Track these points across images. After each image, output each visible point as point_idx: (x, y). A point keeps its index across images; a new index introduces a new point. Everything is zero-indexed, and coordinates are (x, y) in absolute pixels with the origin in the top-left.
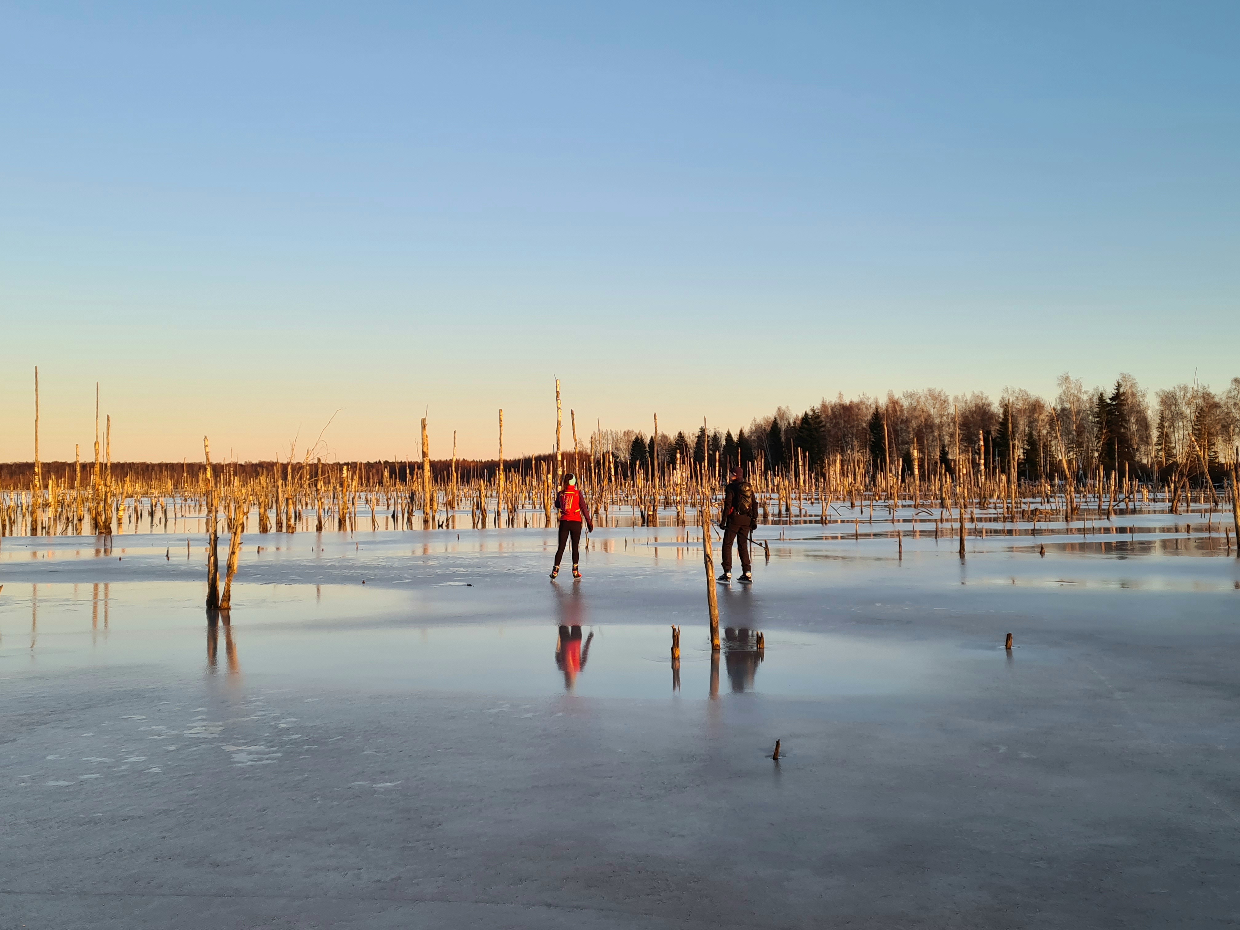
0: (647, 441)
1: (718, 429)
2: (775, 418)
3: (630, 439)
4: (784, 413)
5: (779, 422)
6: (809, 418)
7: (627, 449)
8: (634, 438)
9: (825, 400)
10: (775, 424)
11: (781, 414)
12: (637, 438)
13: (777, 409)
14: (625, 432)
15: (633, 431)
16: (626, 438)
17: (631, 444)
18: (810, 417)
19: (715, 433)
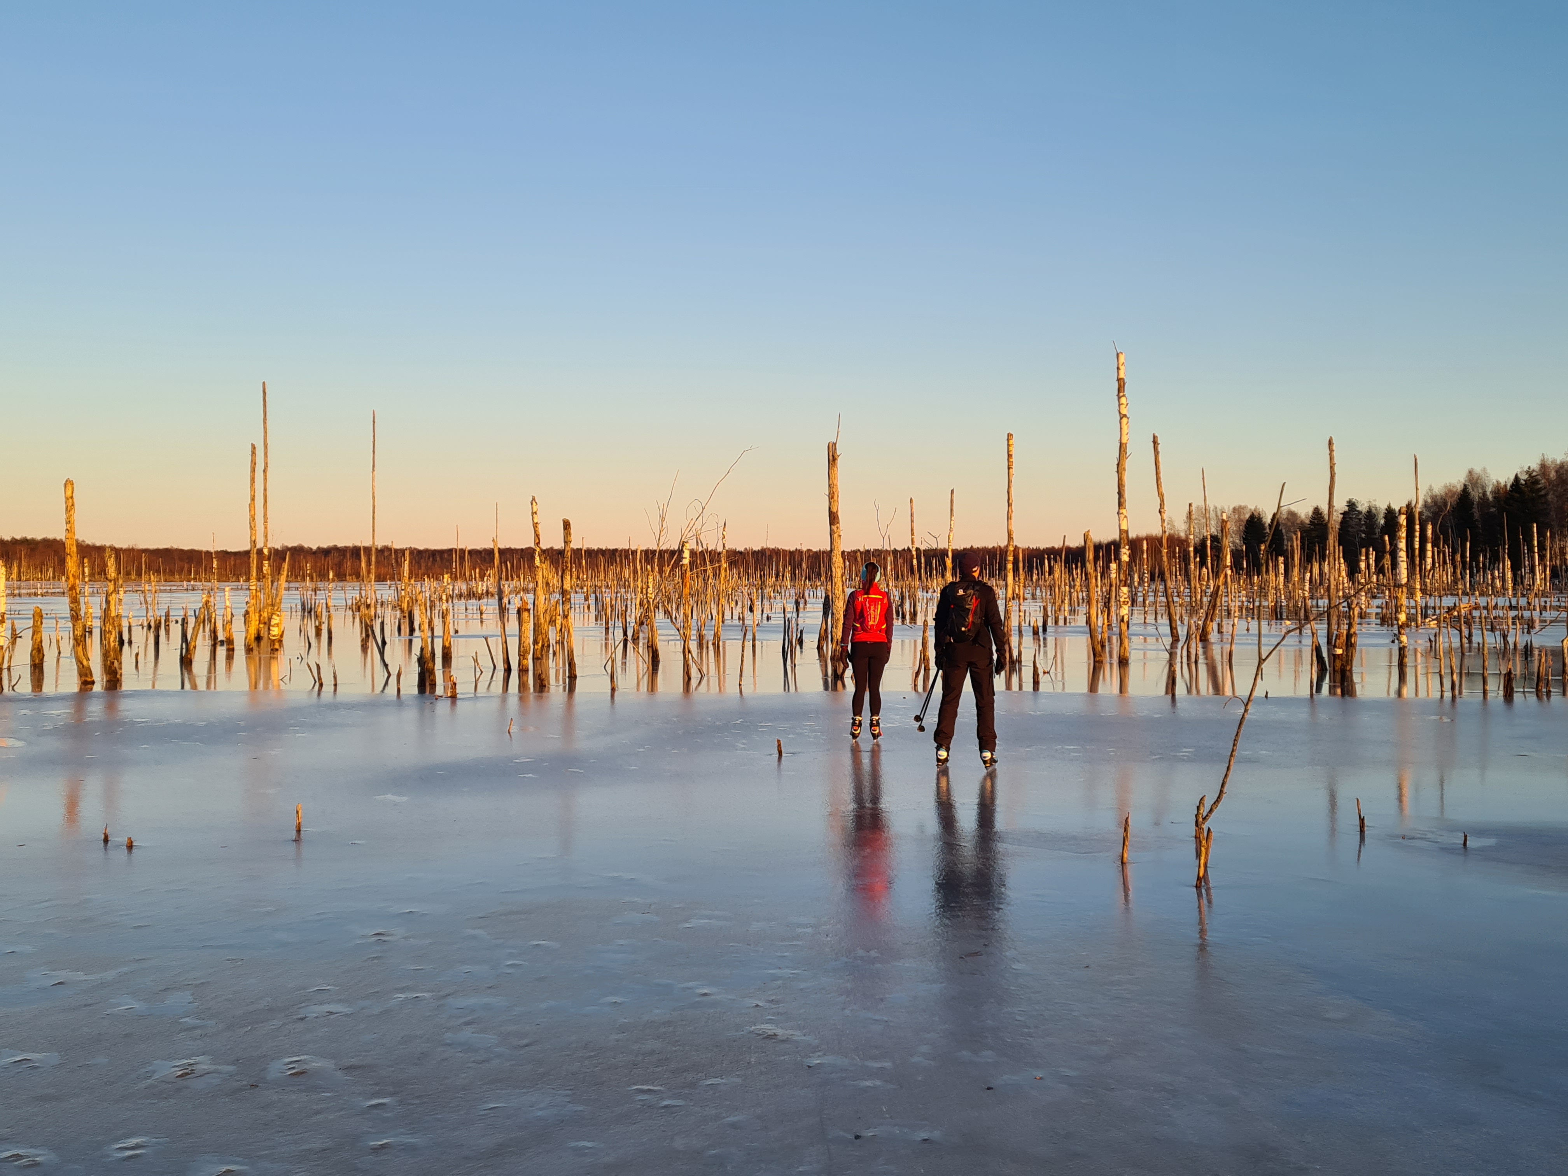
0: (1268, 520)
1: (1374, 503)
2: (1465, 485)
3: (1242, 517)
4: (1478, 479)
5: (1471, 490)
6: (1522, 485)
7: (1239, 530)
8: (1247, 516)
9: (1546, 457)
10: (1465, 493)
11: (1473, 480)
12: (1252, 516)
13: (1467, 471)
14: (1234, 509)
15: (1245, 507)
16: (1237, 516)
17: (1243, 524)
18: (1523, 482)
19: (1369, 507)
